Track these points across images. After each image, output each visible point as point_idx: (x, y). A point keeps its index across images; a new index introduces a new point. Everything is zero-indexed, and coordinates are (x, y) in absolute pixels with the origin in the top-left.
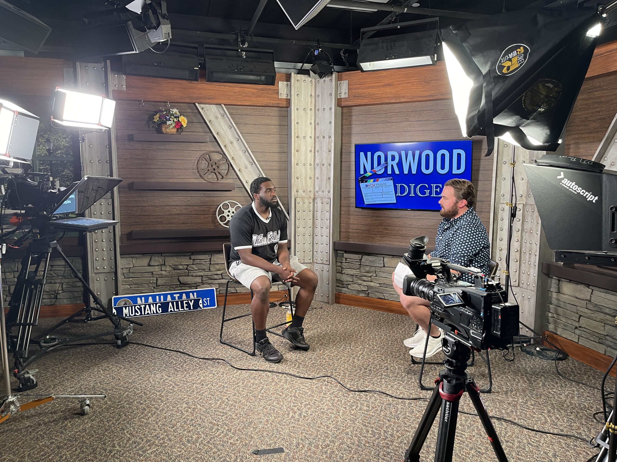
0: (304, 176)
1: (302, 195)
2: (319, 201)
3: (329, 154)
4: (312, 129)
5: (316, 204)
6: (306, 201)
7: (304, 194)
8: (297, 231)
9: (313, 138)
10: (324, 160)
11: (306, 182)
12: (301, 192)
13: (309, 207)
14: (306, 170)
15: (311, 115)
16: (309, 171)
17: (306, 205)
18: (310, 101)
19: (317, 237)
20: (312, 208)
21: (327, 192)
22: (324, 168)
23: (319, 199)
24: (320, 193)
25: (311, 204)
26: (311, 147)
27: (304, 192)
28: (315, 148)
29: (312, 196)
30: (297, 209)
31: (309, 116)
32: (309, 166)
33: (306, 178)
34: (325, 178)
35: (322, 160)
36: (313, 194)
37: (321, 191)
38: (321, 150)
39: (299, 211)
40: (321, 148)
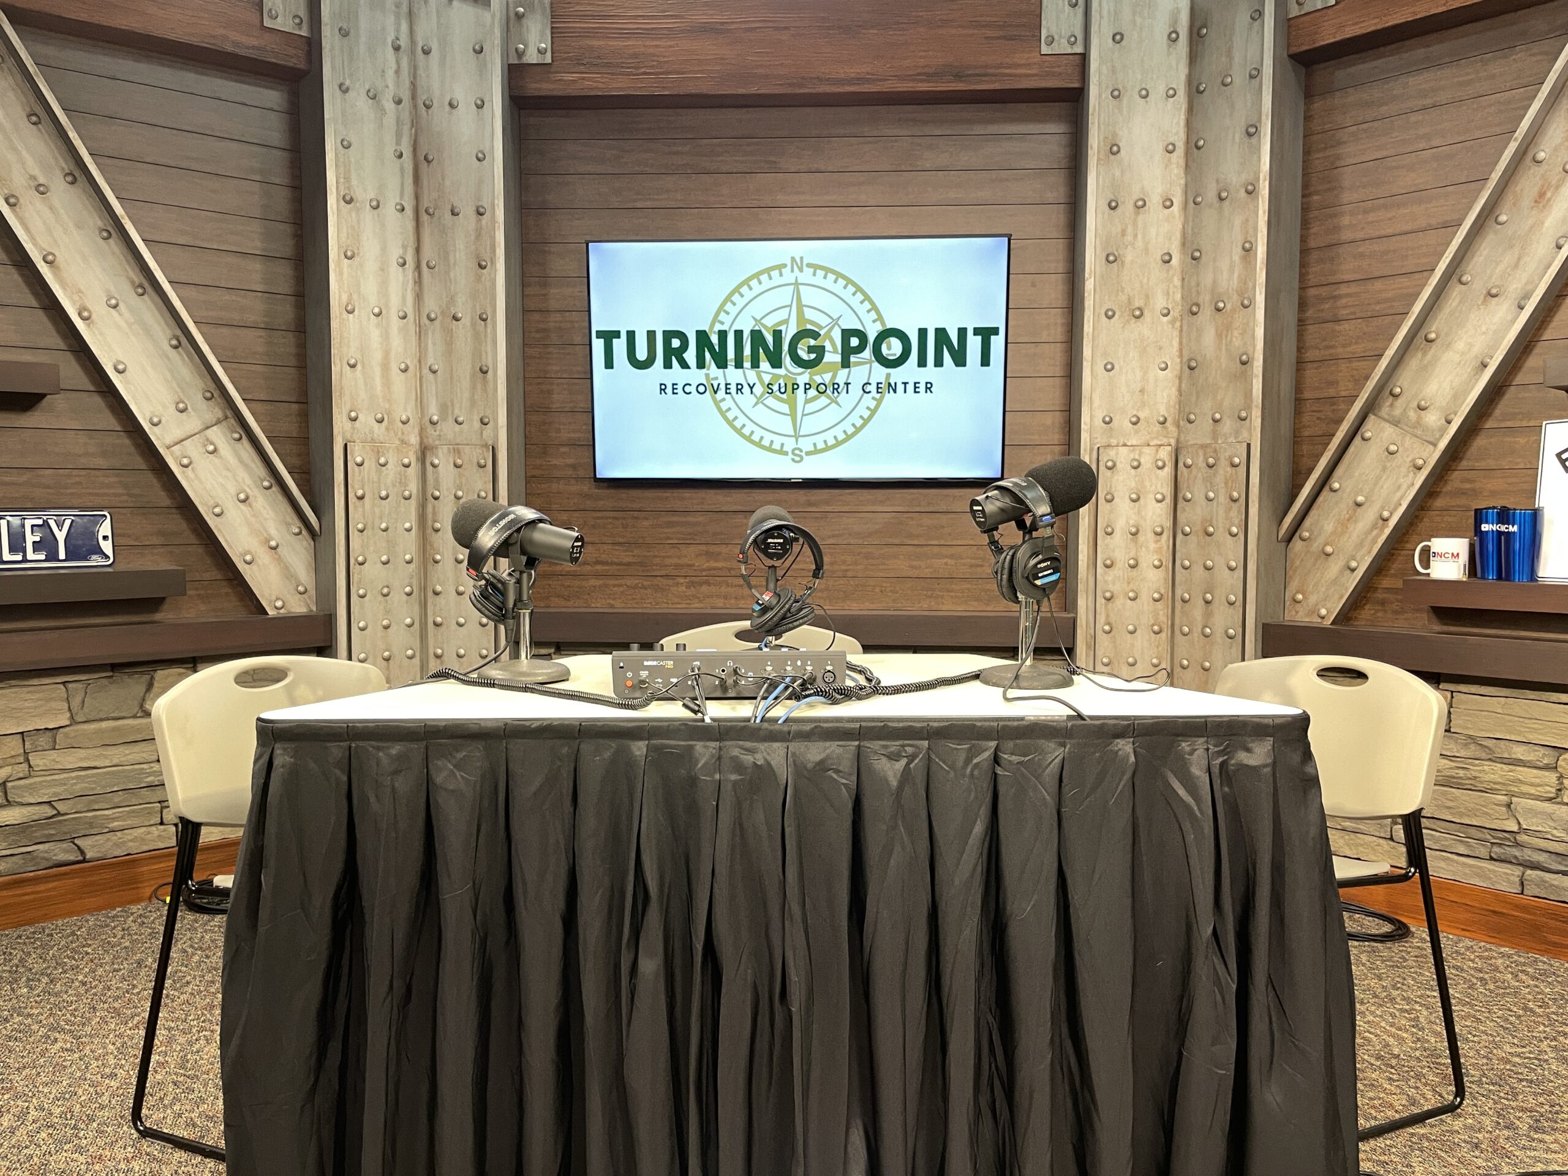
0: (378, 356)
1: (372, 432)
2: (441, 459)
3: (478, 279)
4: (402, 176)
5: (429, 468)
6: (392, 458)
7: (379, 430)
8: (354, 579)
9: (409, 211)
10: (461, 299)
11: (387, 383)
12: (366, 420)
13: (403, 482)
14: (386, 336)
15: (398, 122)
16: (396, 341)
17: (391, 476)
18: (394, 66)
19: (440, 600)
20: (413, 487)
21: (477, 424)
22: (463, 332)
23: (443, 451)
24: (448, 429)
25: (413, 472)
26: (404, 247)
27: (380, 421)
28: (418, 250)
29: (414, 440)
30: (356, 490)
31: (390, 121)
32: (395, 322)
33: (385, 367)
34: (465, 370)
35: (452, 300)
36: (416, 431)
37: (451, 421)
38: (446, 258)
39: (361, 498)
40: (444, 253)
